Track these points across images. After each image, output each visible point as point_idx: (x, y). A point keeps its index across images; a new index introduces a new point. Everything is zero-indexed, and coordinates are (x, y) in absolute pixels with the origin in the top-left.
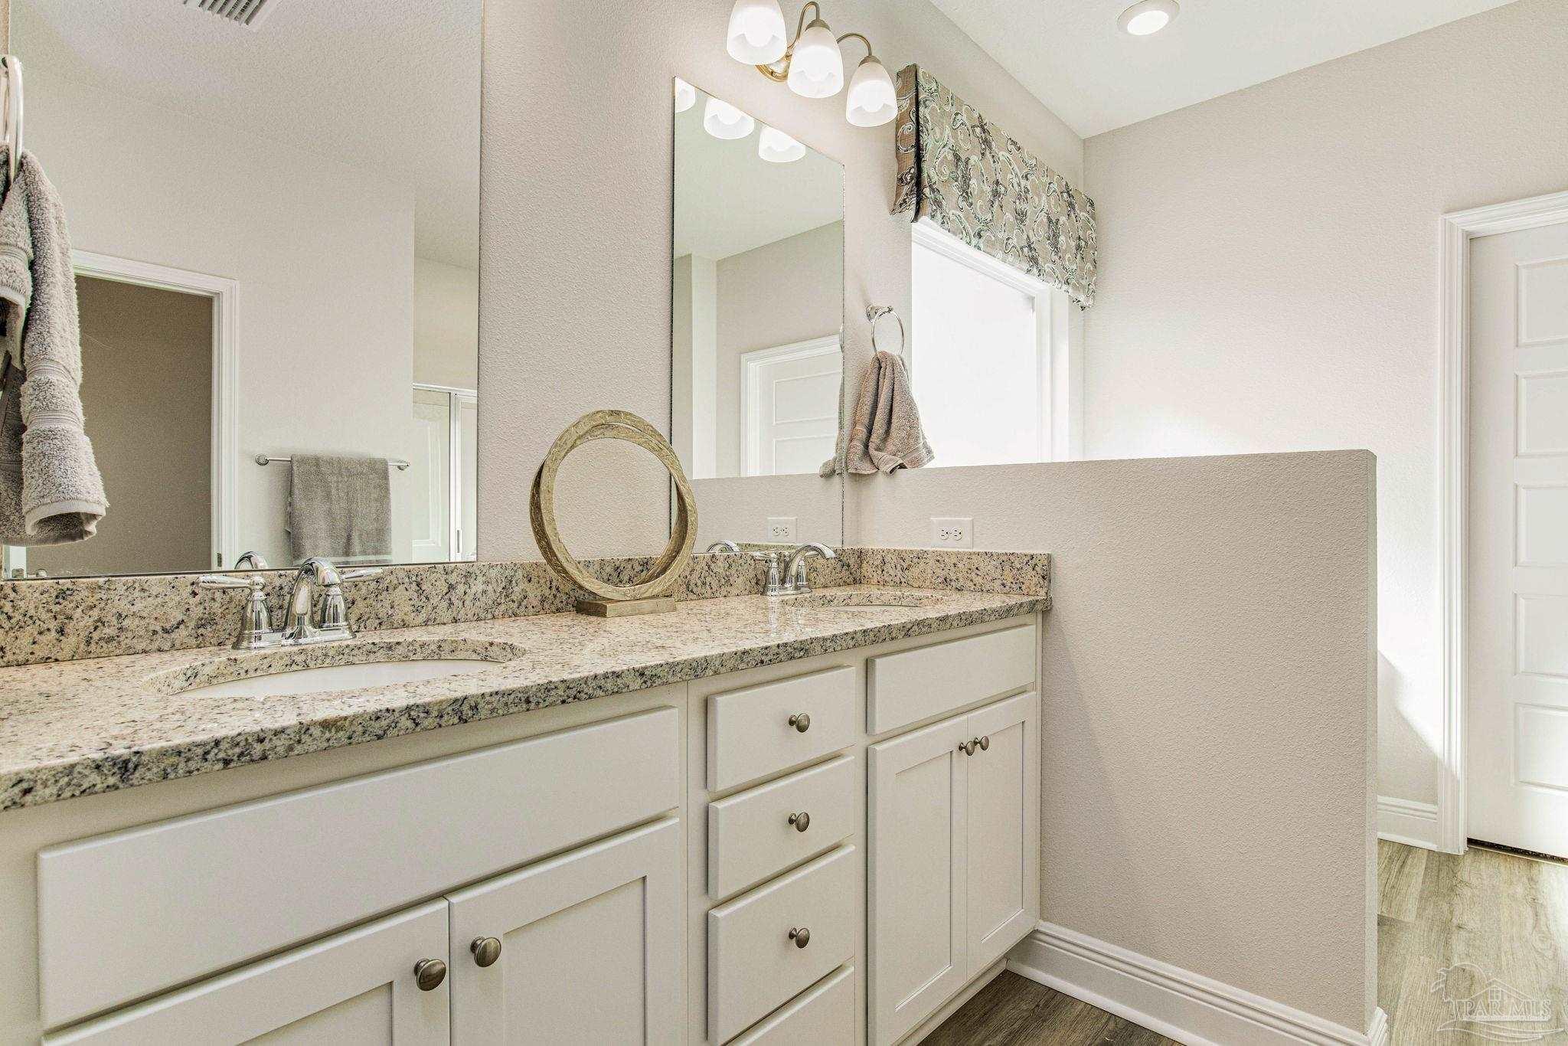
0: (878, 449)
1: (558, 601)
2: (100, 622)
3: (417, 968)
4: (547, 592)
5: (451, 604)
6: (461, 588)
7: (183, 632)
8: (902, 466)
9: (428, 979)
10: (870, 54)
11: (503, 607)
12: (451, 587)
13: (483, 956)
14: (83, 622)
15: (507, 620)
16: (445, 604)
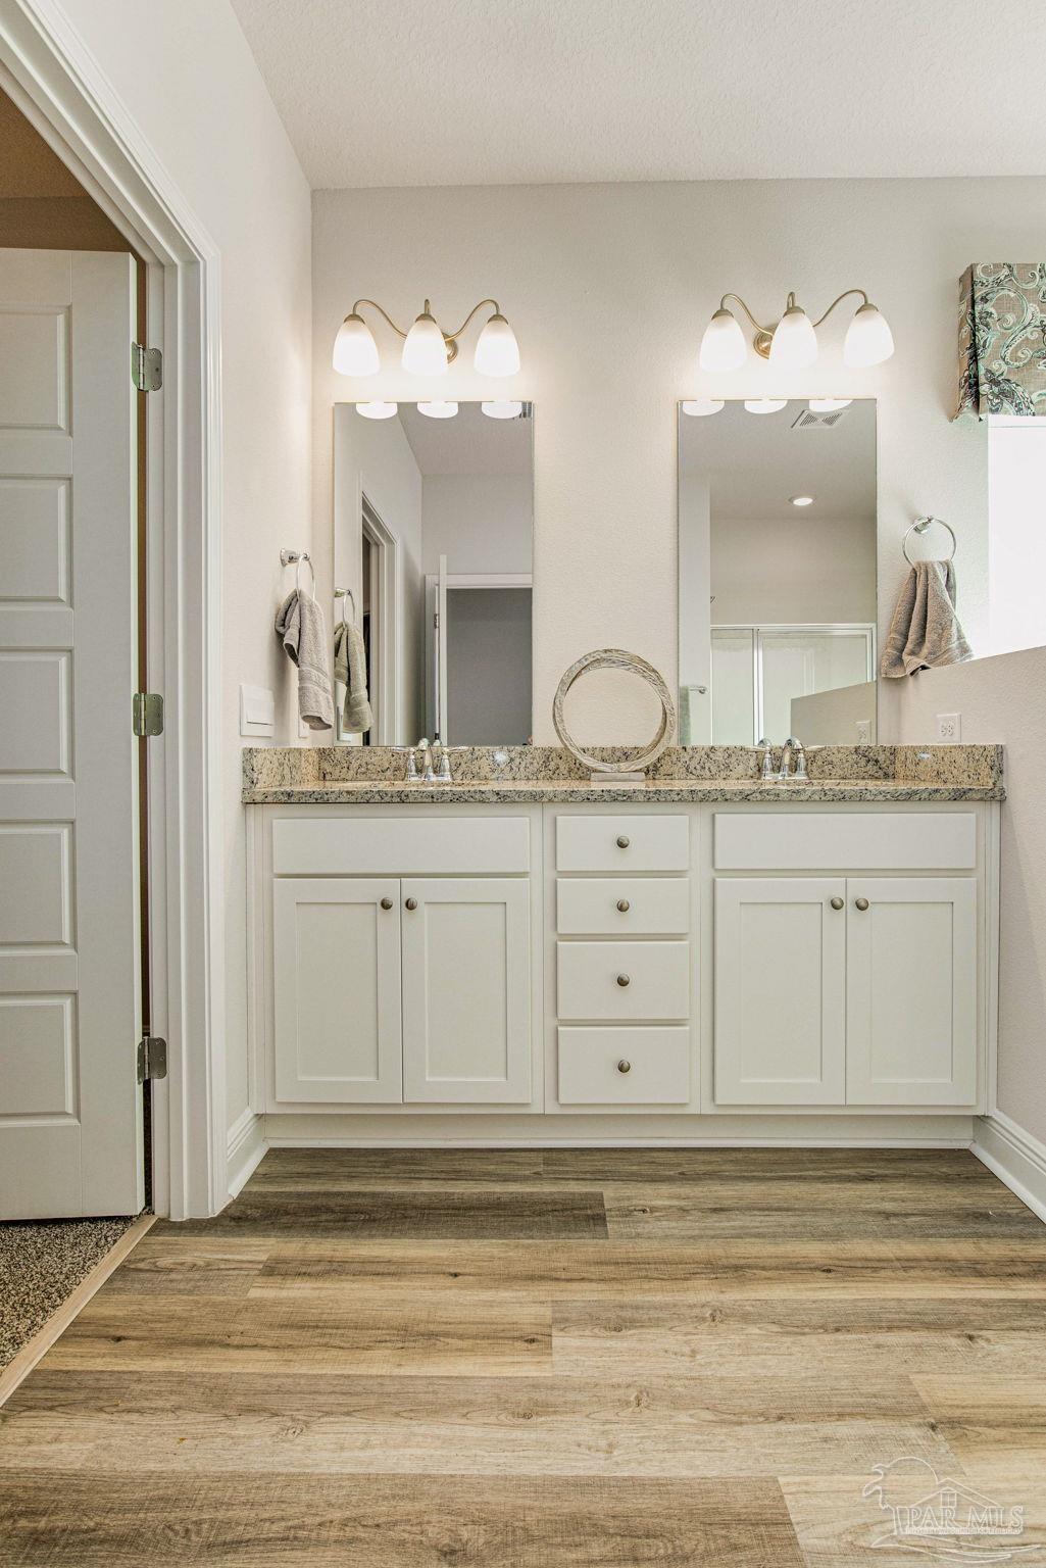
0: (913, 653)
1: (580, 772)
2: (360, 766)
3: (383, 900)
4: (573, 766)
5: (512, 769)
6: (518, 760)
7: (388, 773)
8: (924, 668)
9: (386, 905)
10: (866, 302)
11: (543, 774)
12: (512, 760)
13: (410, 905)
14: (355, 765)
15: (546, 781)
16: (508, 768)
